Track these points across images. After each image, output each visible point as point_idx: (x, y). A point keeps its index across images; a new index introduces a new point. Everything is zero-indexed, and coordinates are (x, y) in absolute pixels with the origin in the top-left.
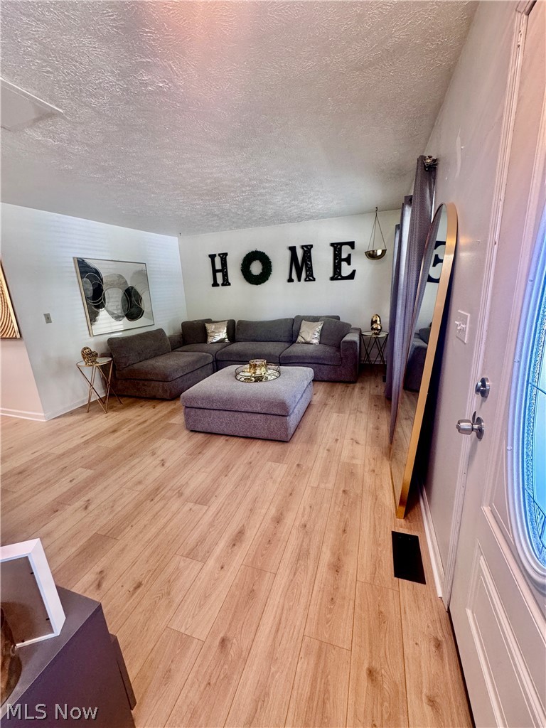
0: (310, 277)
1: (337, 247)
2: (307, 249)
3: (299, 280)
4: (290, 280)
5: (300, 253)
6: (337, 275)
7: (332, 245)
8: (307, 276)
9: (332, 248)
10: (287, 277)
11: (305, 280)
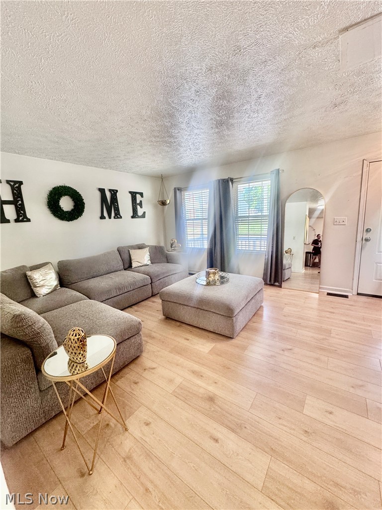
0: (118, 215)
1: (133, 195)
2: (114, 193)
3: (110, 218)
4: (102, 217)
5: (108, 195)
6: (135, 215)
7: (130, 192)
8: (116, 215)
9: (130, 195)
10: (100, 215)
11: (115, 218)
